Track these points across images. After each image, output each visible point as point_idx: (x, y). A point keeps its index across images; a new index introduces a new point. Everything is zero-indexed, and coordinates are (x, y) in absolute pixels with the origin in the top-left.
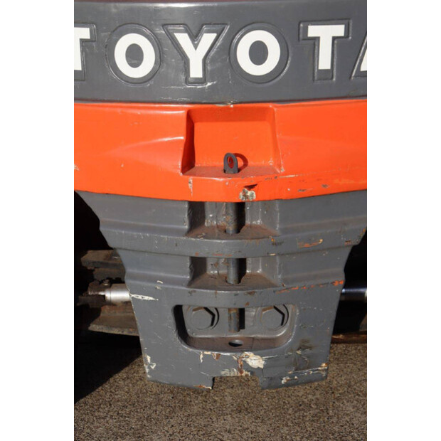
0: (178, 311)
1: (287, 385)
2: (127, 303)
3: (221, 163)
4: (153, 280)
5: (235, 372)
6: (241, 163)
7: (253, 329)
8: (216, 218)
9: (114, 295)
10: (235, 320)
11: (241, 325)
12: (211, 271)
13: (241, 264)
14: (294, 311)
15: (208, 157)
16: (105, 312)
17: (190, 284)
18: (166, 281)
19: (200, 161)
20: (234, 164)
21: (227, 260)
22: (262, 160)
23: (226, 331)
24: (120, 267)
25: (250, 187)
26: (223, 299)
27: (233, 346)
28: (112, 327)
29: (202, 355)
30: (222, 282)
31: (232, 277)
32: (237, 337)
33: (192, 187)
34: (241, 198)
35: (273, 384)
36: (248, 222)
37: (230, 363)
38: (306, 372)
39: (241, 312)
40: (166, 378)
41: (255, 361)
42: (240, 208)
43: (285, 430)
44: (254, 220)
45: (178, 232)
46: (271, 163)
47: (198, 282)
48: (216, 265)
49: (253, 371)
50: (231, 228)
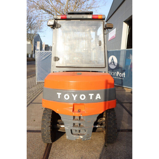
0: (71, 130)
1: (86, 140)
2: (64, 127)
3: (77, 110)
4: (68, 126)
5: (79, 138)
6: (80, 110)
7: (81, 132)
8: (77, 118)
9: (62, 126)
10: (79, 131)
11: (80, 132)
12: (76, 125)
13: (80, 124)
14: (87, 130)
15: (76, 110)
16: (60, 128)
17: (73, 127)
18: (70, 126)
19: (75, 110)
20: (79, 111)
21: (78, 124)
22: (83, 110)
23: (78, 133)
24: (63, 122)
25: (81, 114)
26: (78, 129)
27: (79, 135)
28: (61, 130)
29: (74, 136)
30: (77, 126)
31: (79, 126)
32: (79, 134)
33: (74, 114)
34: (80, 116)
35: (84, 140)
36: (81, 118)
37: (78, 137)
38: (88, 138)
39: (80, 131)
40: (69, 139)
41: (81, 137)
42: (80, 117)
43: (85, 146)
44: (82, 118)
45: (72, 120)
46: (84, 110)
47: (74, 126)
48: (76, 124)
49: (81, 138)
50: (79, 119)
